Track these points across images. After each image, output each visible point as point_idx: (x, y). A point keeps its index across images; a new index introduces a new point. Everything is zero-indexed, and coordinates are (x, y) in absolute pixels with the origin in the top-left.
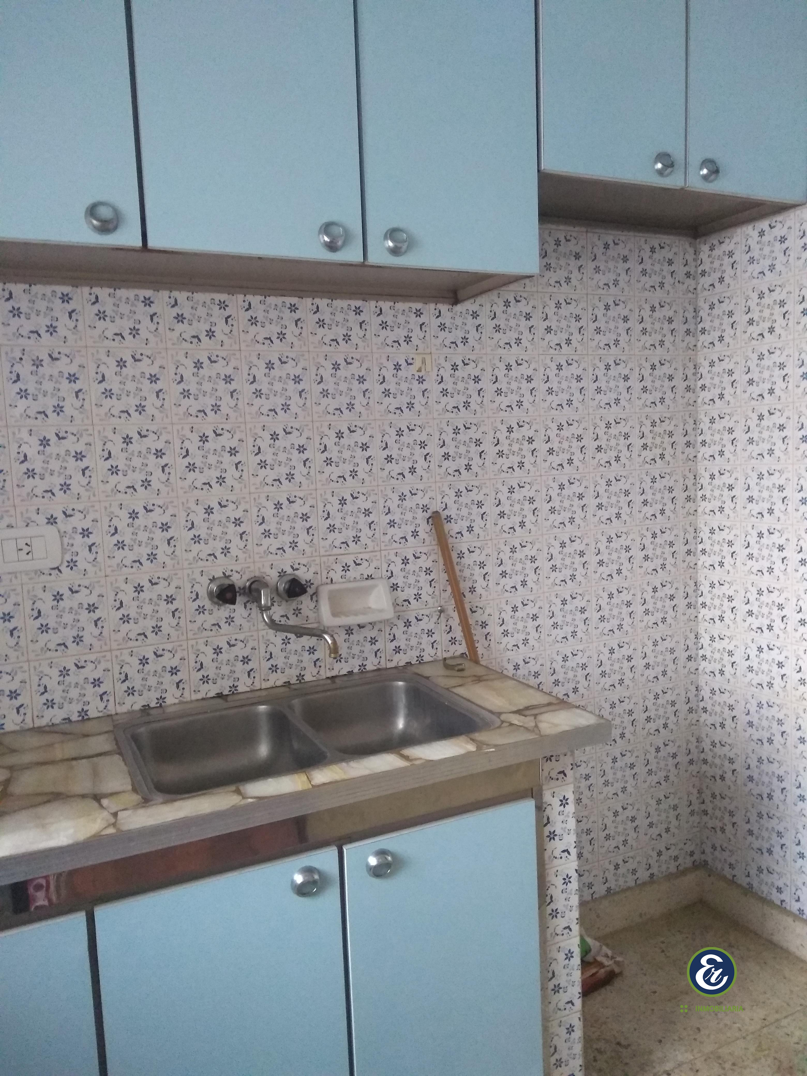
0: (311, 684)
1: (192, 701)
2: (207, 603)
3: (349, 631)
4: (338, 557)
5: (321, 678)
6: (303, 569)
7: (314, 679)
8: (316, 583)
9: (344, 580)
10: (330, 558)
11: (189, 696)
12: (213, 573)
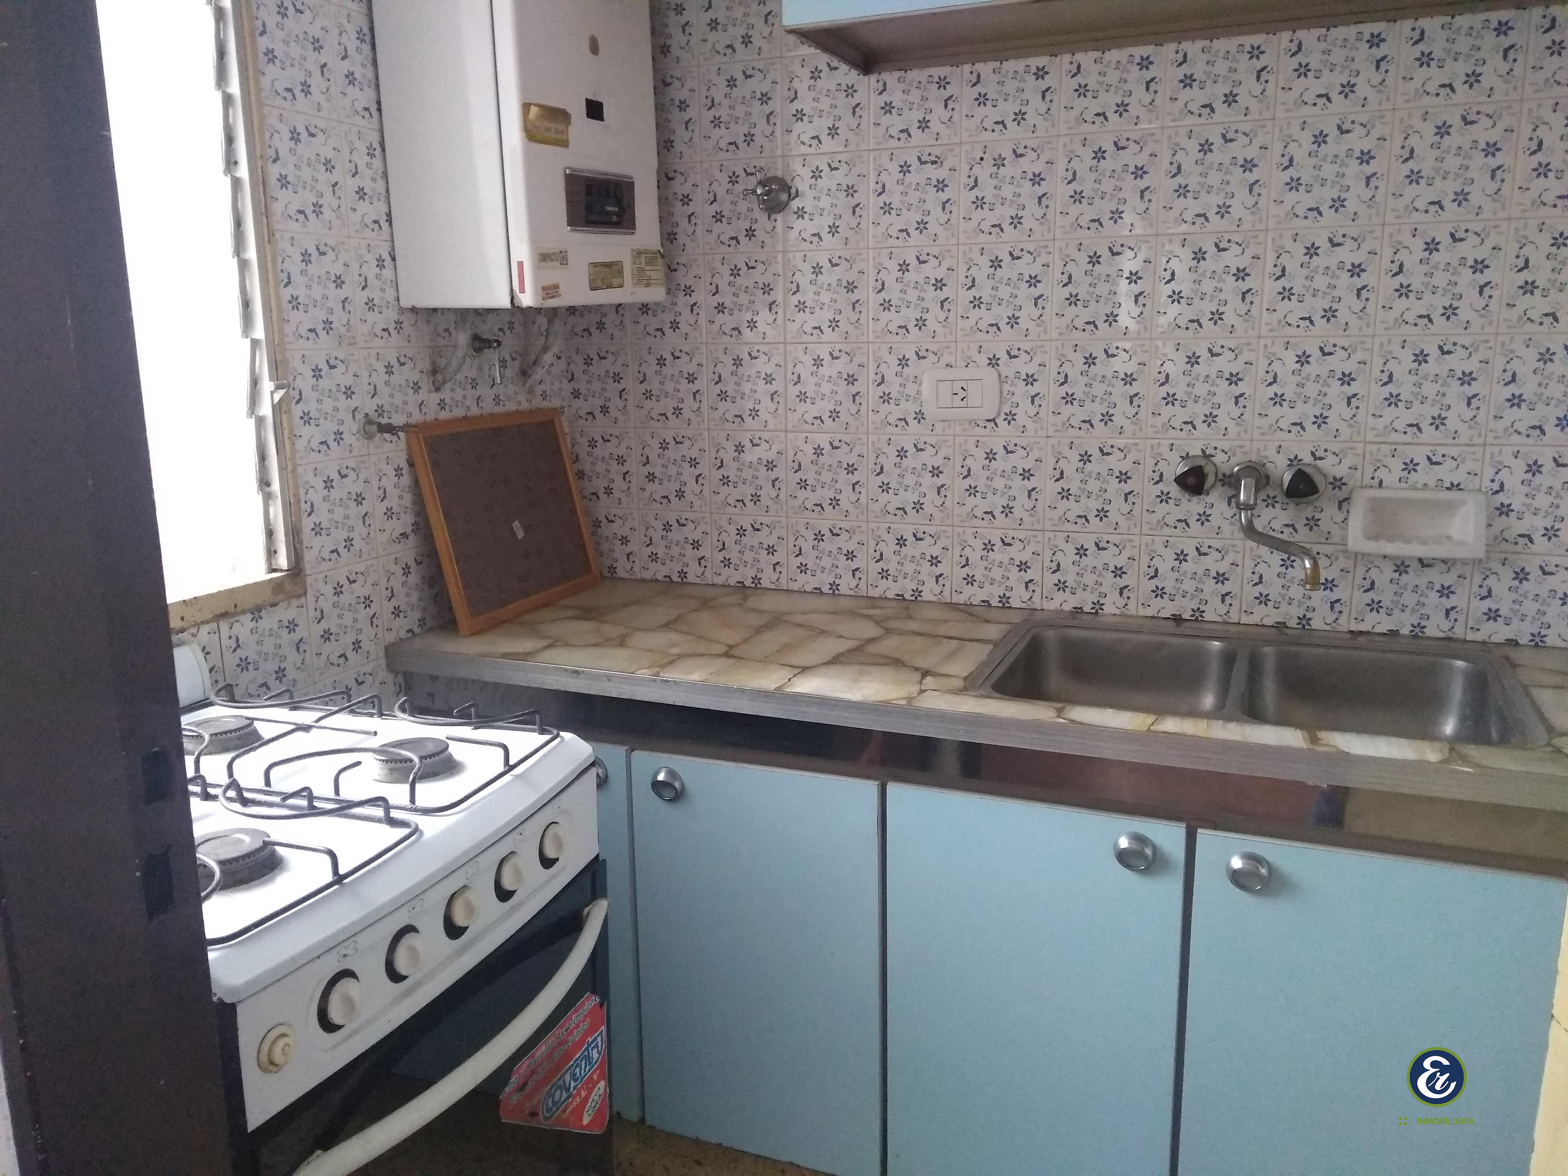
0: (1317, 633)
1: (1138, 617)
2: (1175, 490)
3: (1401, 567)
4: (1398, 447)
5: (1340, 629)
6: (1331, 459)
7: (1328, 628)
8: (1351, 484)
9: (1403, 485)
10: (1383, 447)
11: (1133, 609)
12: (1187, 449)
